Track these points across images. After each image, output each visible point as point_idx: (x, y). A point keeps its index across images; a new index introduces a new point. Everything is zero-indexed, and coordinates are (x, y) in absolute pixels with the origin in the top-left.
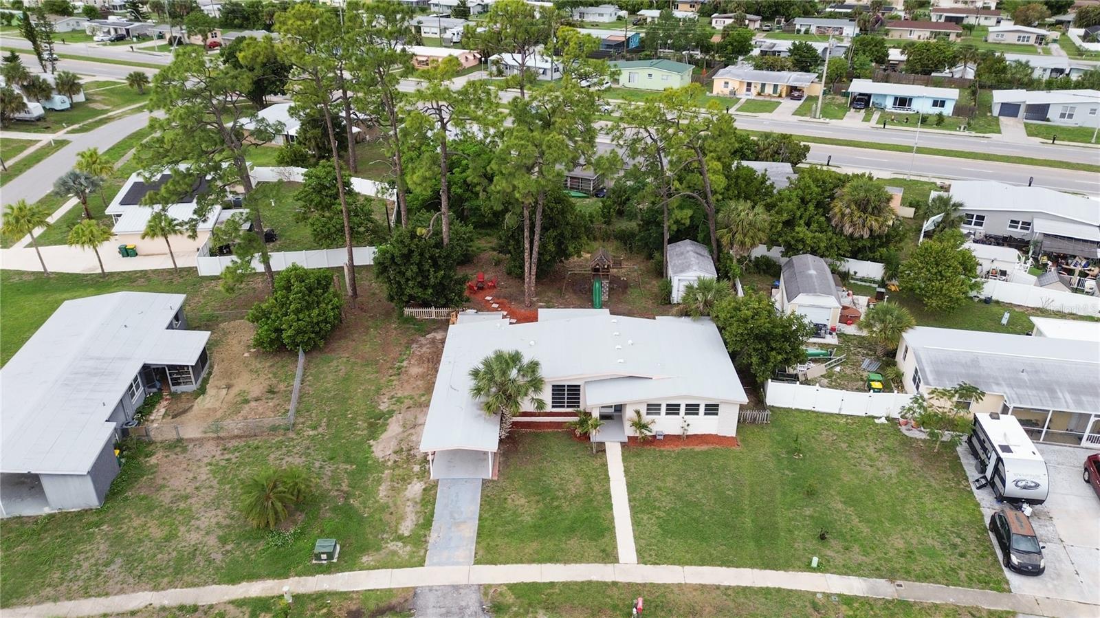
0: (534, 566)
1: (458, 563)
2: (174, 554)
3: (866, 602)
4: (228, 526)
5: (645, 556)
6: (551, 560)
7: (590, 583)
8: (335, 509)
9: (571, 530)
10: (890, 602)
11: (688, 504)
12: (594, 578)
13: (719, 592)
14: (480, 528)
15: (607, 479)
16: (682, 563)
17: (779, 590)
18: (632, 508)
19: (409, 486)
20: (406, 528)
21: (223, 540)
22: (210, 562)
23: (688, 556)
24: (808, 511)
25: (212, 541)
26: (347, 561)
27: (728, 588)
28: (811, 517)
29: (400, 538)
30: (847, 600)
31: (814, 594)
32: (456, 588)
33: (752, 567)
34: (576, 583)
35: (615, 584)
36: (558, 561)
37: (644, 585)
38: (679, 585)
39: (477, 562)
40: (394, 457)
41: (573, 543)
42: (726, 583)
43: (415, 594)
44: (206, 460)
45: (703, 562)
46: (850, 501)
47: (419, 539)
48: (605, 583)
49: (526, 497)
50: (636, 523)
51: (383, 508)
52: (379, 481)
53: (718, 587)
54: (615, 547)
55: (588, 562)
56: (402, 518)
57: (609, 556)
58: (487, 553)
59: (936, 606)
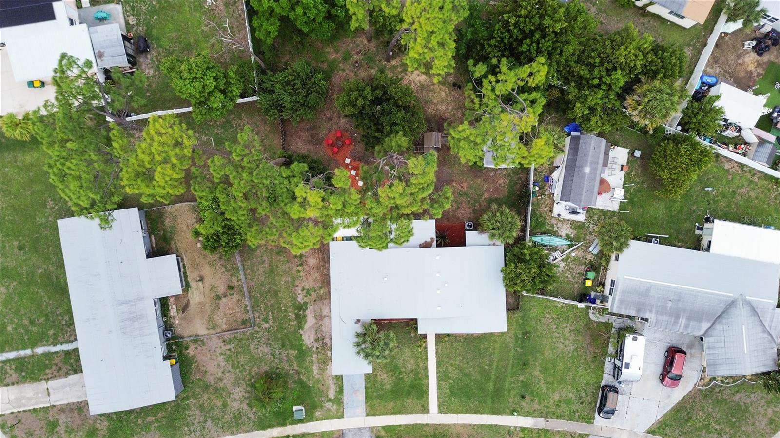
0: (392, 416)
1: (358, 416)
2: (231, 414)
3: (531, 430)
4: (249, 397)
5: (444, 408)
6: (400, 412)
7: (416, 424)
8: (295, 382)
9: (409, 393)
10: (540, 430)
11: (465, 375)
12: (419, 422)
13: (471, 427)
14: (366, 393)
15: (427, 359)
16: (457, 412)
17: (496, 426)
18: (438, 377)
19: (328, 367)
20: (332, 394)
21: (250, 405)
22: (249, 418)
23: (461, 408)
24: (521, 378)
25: (246, 407)
26: (309, 417)
27: (475, 425)
28: (522, 381)
29: (330, 400)
30: (523, 429)
31: (511, 427)
32: (359, 429)
33: (487, 414)
34: (410, 425)
35: (427, 425)
36: (402, 413)
37: (440, 425)
38: (455, 425)
39: (367, 415)
40: (316, 345)
41: (409, 401)
42: (475, 423)
43: (343, 433)
44: (218, 351)
45: (467, 412)
46: (544, 370)
47: (338, 401)
48: (423, 425)
49: (387, 373)
50: (439, 387)
51: (319, 381)
52: (312, 362)
53: (471, 425)
54: (428, 403)
55: (417, 413)
56: (328, 388)
57: (425, 410)
58: (372, 411)
59: (559, 432)
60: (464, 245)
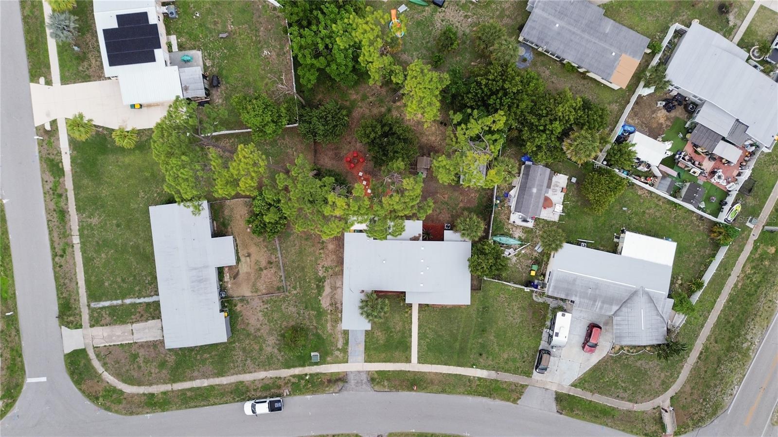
0: (384, 364)
1: (359, 362)
2: (266, 356)
3: (485, 380)
4: (279, 344)
5: (421, 360)
6: (389, 361)
7: (401, 371)
8: (313, 335)
9: (397, 348)
10: (492, 380)
11: (439, 336)
12: (403, 369)
13: (441, 375)
14: (365, 345)
15: (411, 323)
16: (432, 363)
17: (460, 375)
18: (419, 337)
19: (339, 324)
20: (340, 346)
21: (279, 350)
22: (278, 360)
23: (434, 361)
24: (480, 341)
25: (276, 351)
26: (323, 361)
27: (444, 374)
28: (480, 343)
29: (338, 349)
30: (480, 379)
31: (470, 376)
32: (359, 372)
33: (454, 366)
34: (396, 371)
35: (409, 371)
36: (391, 362)
37: (418, 372)
38: (429, 372)
39: (365, 362)
40: (330, 308)
41: (397, 353)
42: (444, 372)
43: (347, 374)
44: (259, 309)
45: (439, 364)
46: (497, 336)
47: (345, 350)
48: (406, 371)
49: (381, 332)
50: (419, 344)
51: (331, 335)
52: (326, 321)
53: (441, 373)
54: (411, 356)
55: (402, 362)
56: (338, 340)
57: (408, 360)
58: (369, 359)
59: (506, 382)
60: (443, 240)
